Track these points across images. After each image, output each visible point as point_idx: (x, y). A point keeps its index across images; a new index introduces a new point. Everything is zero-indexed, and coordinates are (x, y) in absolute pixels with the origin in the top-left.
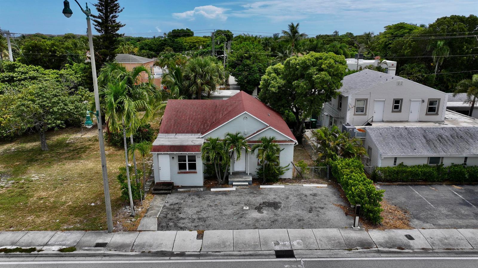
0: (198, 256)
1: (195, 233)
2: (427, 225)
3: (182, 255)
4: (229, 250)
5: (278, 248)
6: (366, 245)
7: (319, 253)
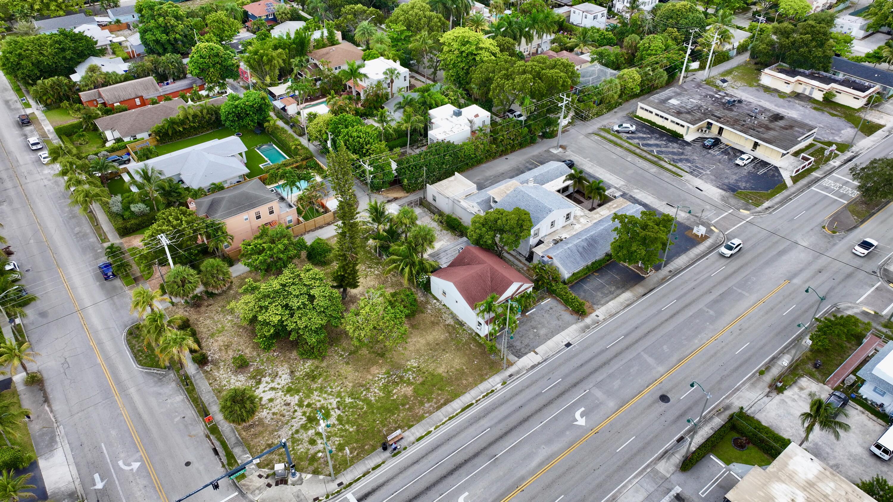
0: (545, 361)
1: (532, 353)
2: (599, 306)
3: (539, 364)
4: (551, 354)
5: (565, 343)
6: (588, 327)
7: (577, 338)
